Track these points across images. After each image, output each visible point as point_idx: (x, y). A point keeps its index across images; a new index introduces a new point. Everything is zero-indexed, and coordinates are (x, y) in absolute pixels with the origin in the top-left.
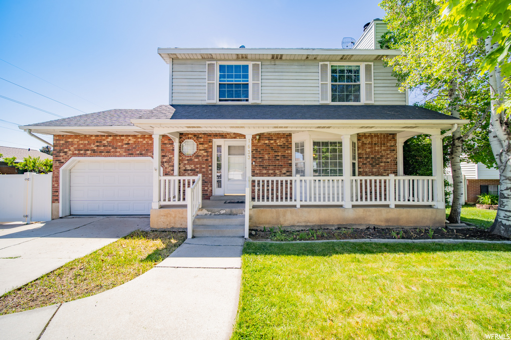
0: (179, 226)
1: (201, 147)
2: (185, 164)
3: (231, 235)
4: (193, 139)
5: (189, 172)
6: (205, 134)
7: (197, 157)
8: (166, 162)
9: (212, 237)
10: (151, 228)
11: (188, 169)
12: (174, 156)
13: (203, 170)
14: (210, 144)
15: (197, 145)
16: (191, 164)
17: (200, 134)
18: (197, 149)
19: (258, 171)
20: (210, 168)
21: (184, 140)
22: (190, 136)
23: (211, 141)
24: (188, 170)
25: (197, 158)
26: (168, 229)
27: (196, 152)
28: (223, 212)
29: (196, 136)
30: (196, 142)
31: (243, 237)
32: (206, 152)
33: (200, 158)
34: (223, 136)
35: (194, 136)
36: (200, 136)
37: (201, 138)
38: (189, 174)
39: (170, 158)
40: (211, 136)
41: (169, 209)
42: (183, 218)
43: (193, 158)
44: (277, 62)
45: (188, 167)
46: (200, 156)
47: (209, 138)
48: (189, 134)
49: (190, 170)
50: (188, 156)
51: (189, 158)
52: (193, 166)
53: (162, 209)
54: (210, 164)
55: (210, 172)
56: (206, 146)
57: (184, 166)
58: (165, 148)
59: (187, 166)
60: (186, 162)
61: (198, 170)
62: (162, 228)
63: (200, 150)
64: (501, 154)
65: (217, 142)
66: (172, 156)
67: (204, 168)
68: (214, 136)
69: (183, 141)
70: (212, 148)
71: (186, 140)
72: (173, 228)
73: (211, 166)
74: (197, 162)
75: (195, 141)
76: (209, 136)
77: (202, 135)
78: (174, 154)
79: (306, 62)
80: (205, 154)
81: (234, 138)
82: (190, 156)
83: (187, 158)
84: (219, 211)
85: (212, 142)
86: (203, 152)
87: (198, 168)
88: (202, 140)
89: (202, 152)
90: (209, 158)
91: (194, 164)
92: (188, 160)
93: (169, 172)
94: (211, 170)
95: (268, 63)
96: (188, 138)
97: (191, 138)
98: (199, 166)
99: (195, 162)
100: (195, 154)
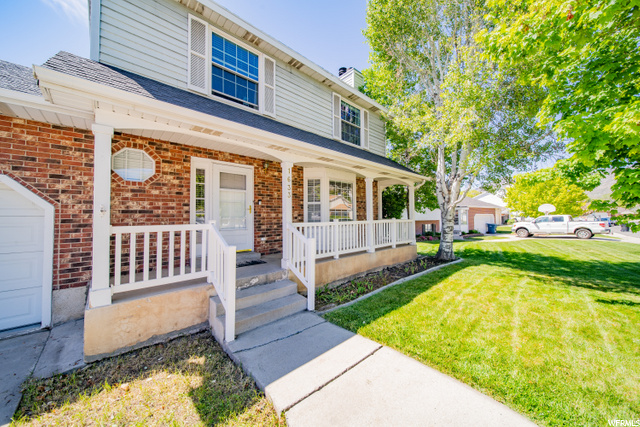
0: (170, 329)
1: (166, 168)
2: (127, 198)
3: (291, 313)
4: (147, 150)
5: (137, 215)
6: (176, 144)
7: (158, 185)
8: (63, 192)
9: (266, 325)
10: (88, 357)
11: (134, 209)
12: (91, 180)
13: (171, 212)
14: (186, 164)
15: (157, 163)
16: (141, 200)
17: (165, 142)
18: (157, 171)
19: (265, 215)
20: (186, 208)
21: (123, 147)
22: (139, 141)
23: (187, 160)
24: (135, 212)
25: (156, 188)
26: (142, 343)
27: (155, 176)
28: (254, 281)
29: (154, 145)
30: (155, 157)
31: (306, 310)
32: (178, 178)
33: (165, 189)
34: (211, 154)
35: (150, 143)
36: (165, 146)
37: (166, 150)
38: (135, 220)
39: (80, 183)
40: (188, 150)
41: (144, 299)
42: (179, 309)
43: (147, 188)
44: (294, 71)
45: (134, 206)
46: (164, 185)
47: (184, 153)
48: (137, 137)
49: (140, 212)
50: (134, 183)
51: (136, 187)
52: (146, 204)
53: (122, 305)
54: (186, 202)
55: (185, 216)
56: (178, 167)
57: (123, 203)
58: (63, 157)
59: (130, 203)
60: (129, 195)
61: (160, 211)
62: (125, 348)
63: (164, 173)
64: (443, 204)
65: (197, 162)
66: (86, 178)
67: (172, 208)
68: (195, 151)
69: (119, 149)
70: (189, 172)
71: (125, 149)
72: (154, 338)
73: (188, 205)
74: (156, 196)
75: (151, 154)
76: (184, 149)
77: (170, 146)
78: (92, 175)
79: (322, 86)
80: (176, 182)
81: (231, 161)
82: (140, 183)
83: (131, 187)
84: (248, 282)
85: (189, 161)
86: (172, 177)
87: (158, 208)
88: (170, 154)
89: (169, 177)
90: (184, 190)
91: (148, 200)
92: (132, 191)
93: (74, 216)
94: (188, 212)
95: (283, 66)
96: (135, 146)
97: (141, 147)
98: (160, 204)
99: (152, 195)
100: (151, 179)
